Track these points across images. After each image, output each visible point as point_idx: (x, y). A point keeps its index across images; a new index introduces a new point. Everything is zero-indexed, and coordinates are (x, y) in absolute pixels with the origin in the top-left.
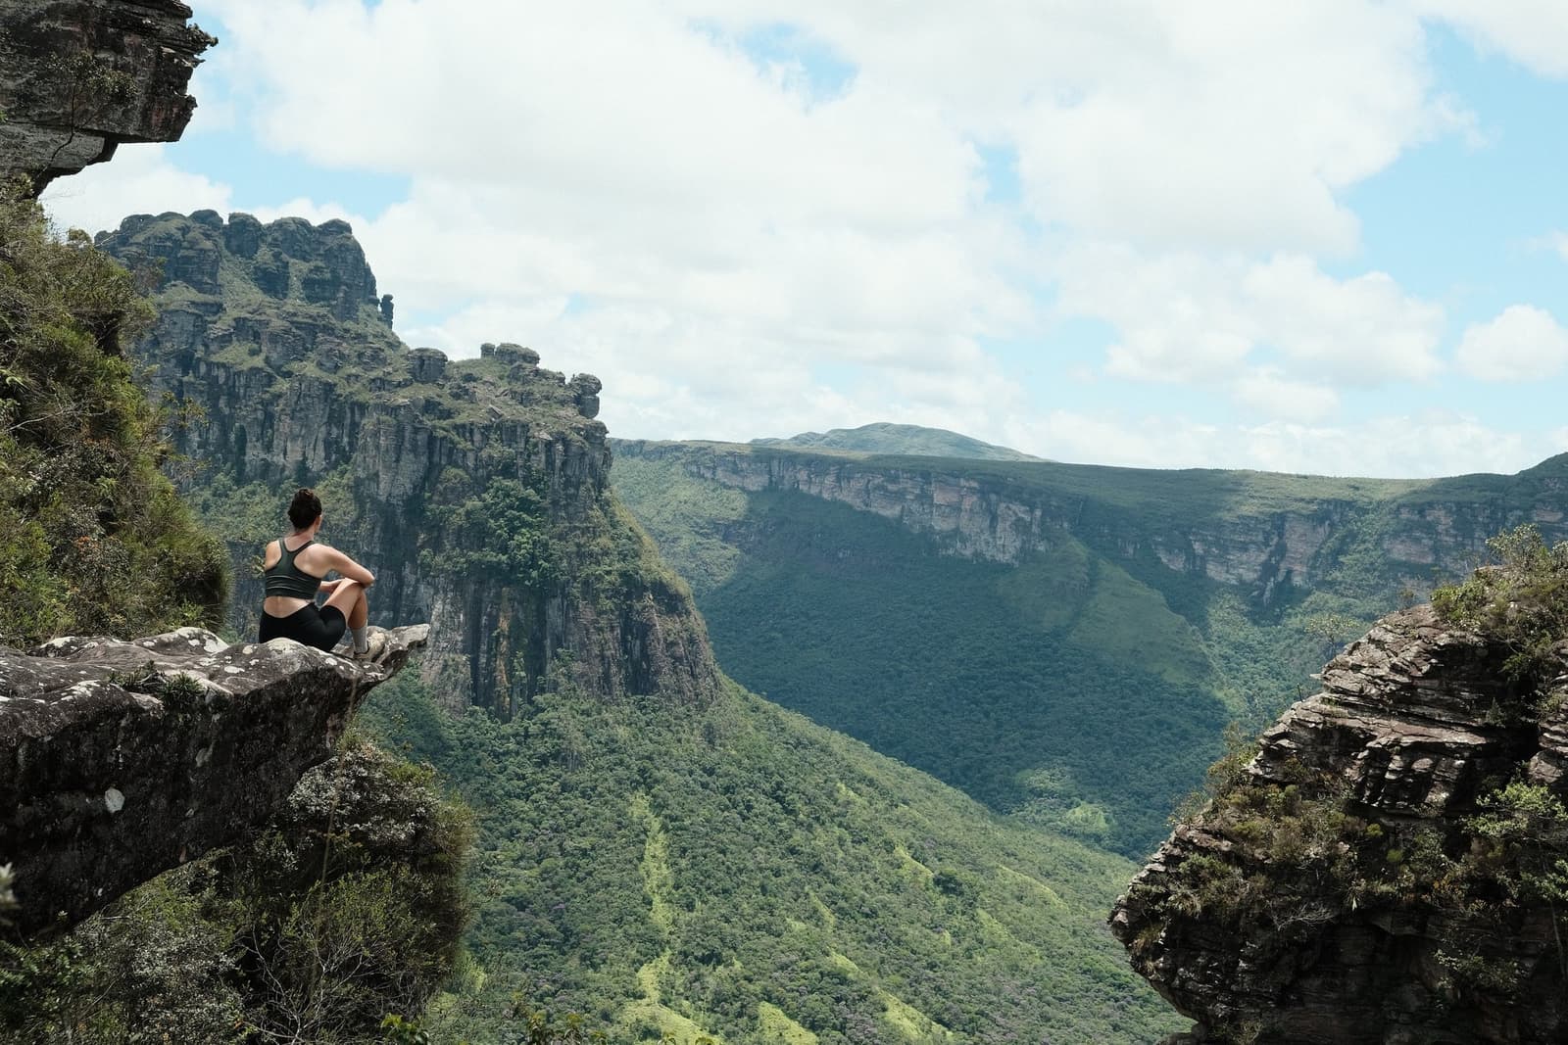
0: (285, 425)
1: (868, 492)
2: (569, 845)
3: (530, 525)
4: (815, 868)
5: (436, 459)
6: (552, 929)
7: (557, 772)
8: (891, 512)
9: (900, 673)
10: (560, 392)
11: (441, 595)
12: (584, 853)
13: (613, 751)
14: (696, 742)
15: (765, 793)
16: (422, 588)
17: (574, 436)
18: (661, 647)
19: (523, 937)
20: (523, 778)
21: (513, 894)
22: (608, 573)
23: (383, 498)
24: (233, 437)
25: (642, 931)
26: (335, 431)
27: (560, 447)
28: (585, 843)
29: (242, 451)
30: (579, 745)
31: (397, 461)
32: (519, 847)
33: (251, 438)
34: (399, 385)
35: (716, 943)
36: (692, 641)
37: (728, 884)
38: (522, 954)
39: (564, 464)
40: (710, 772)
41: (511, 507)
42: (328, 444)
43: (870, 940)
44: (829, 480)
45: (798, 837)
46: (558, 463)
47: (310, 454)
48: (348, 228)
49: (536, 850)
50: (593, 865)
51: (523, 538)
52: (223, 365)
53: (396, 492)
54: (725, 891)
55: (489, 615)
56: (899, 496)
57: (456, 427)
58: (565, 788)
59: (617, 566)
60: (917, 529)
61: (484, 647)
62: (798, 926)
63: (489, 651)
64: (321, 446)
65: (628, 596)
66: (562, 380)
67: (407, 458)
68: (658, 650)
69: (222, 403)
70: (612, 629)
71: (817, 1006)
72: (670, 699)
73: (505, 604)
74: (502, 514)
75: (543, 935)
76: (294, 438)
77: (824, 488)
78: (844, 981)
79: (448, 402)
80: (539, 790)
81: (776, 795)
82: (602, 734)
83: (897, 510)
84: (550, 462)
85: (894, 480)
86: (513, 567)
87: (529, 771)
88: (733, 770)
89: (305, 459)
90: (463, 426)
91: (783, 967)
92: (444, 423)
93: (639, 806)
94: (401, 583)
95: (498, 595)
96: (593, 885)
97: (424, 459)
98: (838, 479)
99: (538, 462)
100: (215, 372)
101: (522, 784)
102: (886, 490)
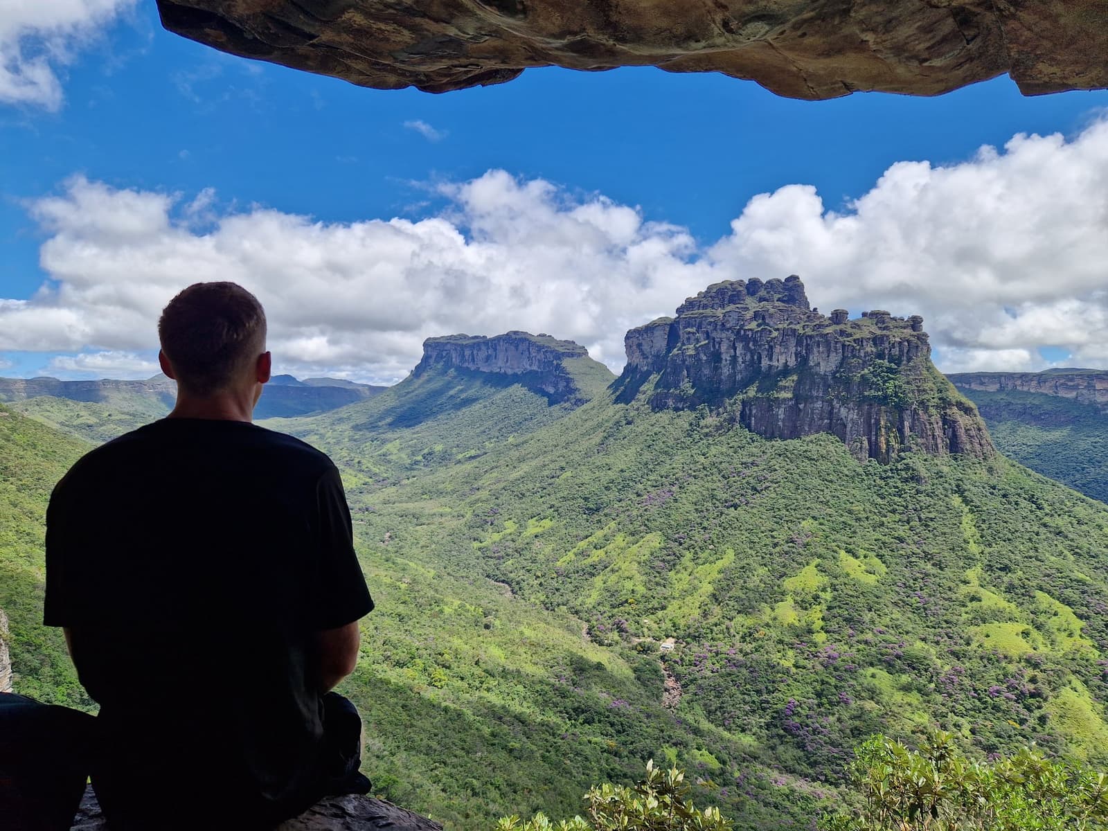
0: (777, 349)
1: (1056, 387)
2: (923, 516)
3: (892, 379)
4: (1059, 533)
5: (846, 355)
6: (919, 551)
7: (914, 485)
8: (1071, 395)
9: (1083, 469)
10: (902, 324)
11: (852, 411)
12: (932, 519)
13: (941, 477)
14: (984, 475)
15: (1025, 499)
16: (842, 409)
17: (912, 339)
18: (963, 431)
19: (904, 554)
20: (897, 487)
21: (896, 535)
22: (933, 398)
23: (822, 373)
24: (756, 357)
25: (965, 554)
26: (799, 349)
27: (906, 344)
28: (932, 515)
29: (760, 362)
30: (923, 472)
31: (828, 356)
32: (897, 517)
33: (763, 356)
34: (827, 326)
35: (1006, 562)
36: (979, 430)
37: (1010, 537)
38: (904, 561)
39: (908, 351)
40: (994, 488)
41: (883, 372)
42: (796, 355)
43: (1096, 568)
44: (1034, 383)
45: (1047, 519)
46: (905, 351)
47: (789, 359)
48: (798, 278)
49: (906, 518)
50: (936, 525)
51: (890, 384)
52: (751, 330)
53: (828, 370)
54: (1009, 540)
55: (875, 419)
56: (1075, 388)
57: (855, 340)
58: (918, 492)
59: (936, 395)
60: (1087, 402)
61: (873, 433)
62: (1053, 559)
63: (876, 434)
64: (793, 355)
65: (944, 408)
66: (903, 320)
67: (833, 355)
68: (961, 432)
69: (751, 345)
70: (937, 423)
71: (1071, 595)
72: (968, 455)
73: (883, 414)
74: (879, 375)
75: (913, 553)
76: (782, 354)
77: (1033, 388)
78: (1084, 584)
79: (850, 330)
80: (906, 493)
81: (1031, 499)
82: (935, 470)
83: (1074, 394)
84: (901, 351)
85: (1072, 380)
86: (886, 397)
87: (899, 484)
88: (1007, 487)
89: (787, 362)
90: (858, 339)
91: (1048, 576)
92: (849, 339)
93: (956, 501)
94: (833, 408)
95: (879, 410)
96: (937, 534)
97: (840, 355)
98: (1039, 383)
99: (896, 351)
100: (748, 333)
101: (897, 490)
102: (1067, 385)
